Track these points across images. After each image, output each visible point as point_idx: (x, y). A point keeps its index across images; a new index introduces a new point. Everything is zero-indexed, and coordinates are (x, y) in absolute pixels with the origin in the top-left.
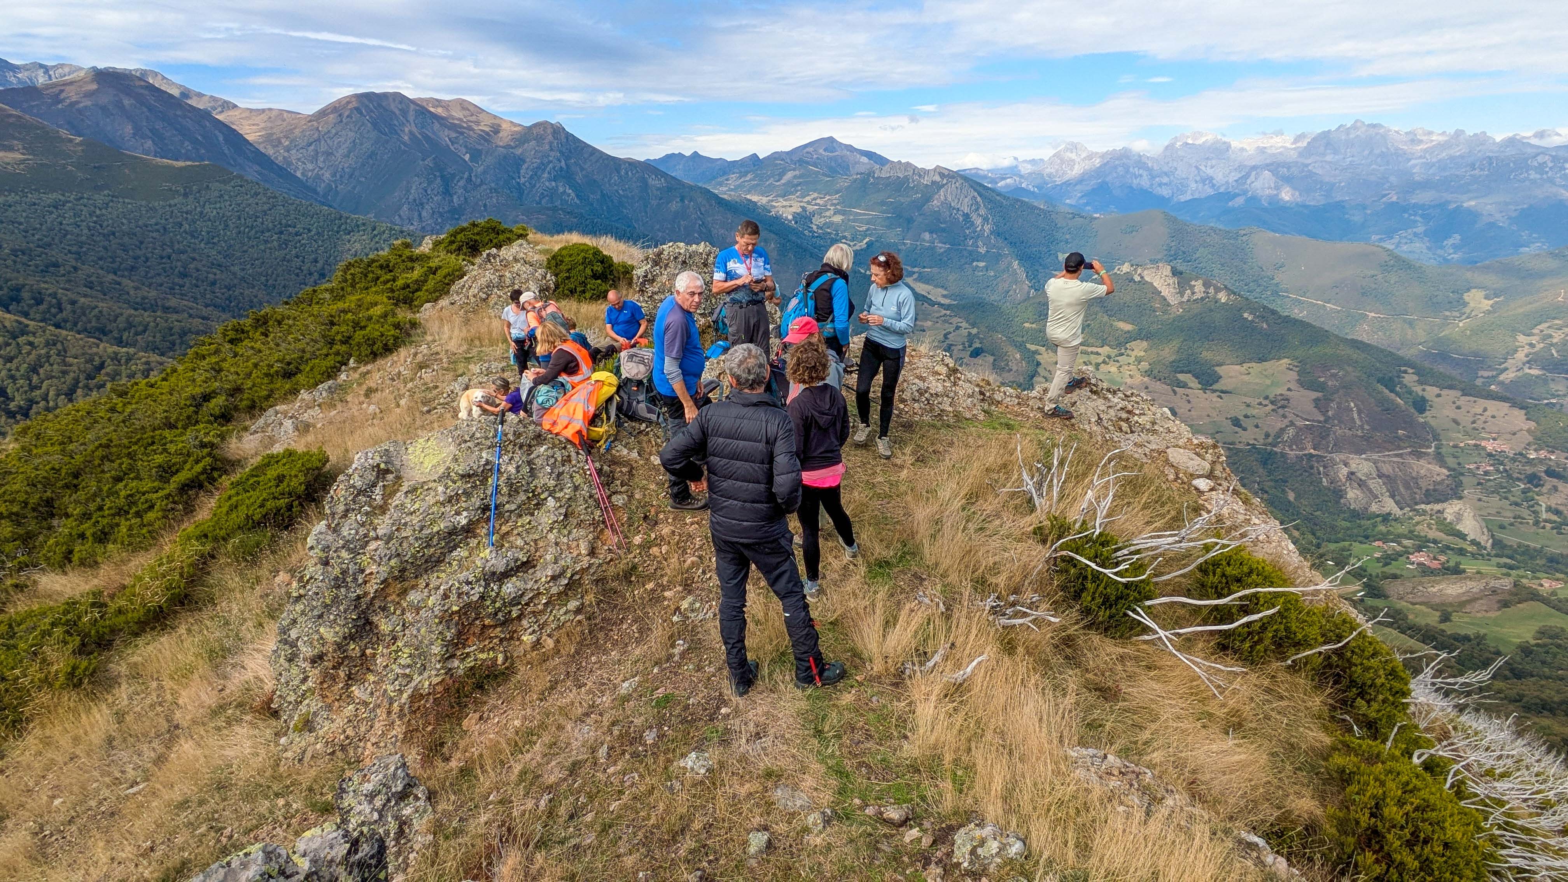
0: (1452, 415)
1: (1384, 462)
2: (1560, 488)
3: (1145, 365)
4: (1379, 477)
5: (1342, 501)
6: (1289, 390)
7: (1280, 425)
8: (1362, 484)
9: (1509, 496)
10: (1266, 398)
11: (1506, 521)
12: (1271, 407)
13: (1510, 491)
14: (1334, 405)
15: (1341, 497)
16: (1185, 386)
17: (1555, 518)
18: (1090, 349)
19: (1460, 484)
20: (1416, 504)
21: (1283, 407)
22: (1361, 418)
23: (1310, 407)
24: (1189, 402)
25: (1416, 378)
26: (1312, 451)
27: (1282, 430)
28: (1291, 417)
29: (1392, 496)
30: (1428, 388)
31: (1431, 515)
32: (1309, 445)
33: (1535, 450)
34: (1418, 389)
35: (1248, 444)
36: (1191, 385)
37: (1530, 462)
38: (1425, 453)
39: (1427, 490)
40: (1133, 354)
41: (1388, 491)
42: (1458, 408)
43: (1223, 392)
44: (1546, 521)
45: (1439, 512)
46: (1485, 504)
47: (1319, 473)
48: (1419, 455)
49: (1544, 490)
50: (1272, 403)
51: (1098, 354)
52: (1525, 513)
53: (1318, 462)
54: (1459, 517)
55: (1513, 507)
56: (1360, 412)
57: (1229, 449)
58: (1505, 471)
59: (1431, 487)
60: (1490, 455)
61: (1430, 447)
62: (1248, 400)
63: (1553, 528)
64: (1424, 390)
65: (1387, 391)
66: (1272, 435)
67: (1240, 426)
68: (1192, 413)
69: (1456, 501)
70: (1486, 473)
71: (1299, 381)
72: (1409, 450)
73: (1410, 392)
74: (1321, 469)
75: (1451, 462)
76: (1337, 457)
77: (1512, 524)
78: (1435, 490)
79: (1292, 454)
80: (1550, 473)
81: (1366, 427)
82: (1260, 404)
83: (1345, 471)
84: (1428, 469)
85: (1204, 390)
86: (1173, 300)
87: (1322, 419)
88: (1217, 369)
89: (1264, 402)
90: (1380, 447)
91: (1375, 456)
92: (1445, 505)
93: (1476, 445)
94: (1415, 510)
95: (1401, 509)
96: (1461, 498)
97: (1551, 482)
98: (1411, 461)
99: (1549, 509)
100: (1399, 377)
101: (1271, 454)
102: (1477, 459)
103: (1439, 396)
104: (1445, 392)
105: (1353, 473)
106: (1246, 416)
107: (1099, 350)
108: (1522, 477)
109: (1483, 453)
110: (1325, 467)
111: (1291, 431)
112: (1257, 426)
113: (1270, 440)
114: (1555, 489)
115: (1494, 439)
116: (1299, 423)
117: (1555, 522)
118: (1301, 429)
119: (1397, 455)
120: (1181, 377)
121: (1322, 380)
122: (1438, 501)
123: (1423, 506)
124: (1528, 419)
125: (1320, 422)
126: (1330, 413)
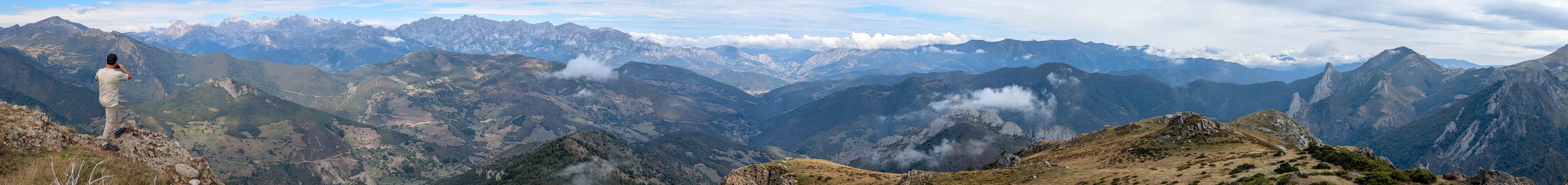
0: (353, 136)
1: (334, 161)
2: (394, 159)
3: (226, 129)
4: (333, 168)
5: (321, 182)
6: (291, 134)
7: (290, 151)
8: (327, 173)
9: (379, 166)
10: (282, 139)
11: (381, 177)
12: (285, 143)
13: (379, 164)
14: (309, 139)
15: (321, 180)
16: (245, 137)
17: (395, 171)
18: (198, 123)
19: (362, 165)
20: (349, 177)
21: (290, 142)
22: (321, 143)
23: (300, 141)
24: (249, 145)
25: (338, 122)
26: (305, 161)
27: (291, 153)
28: (294, 147)
29: (340, 176)
30: (343, 126)
31: (355, 181)
32: (303, 159)
33: (383, 146)
34: (339, 127)
35: (278, 162)
36: (248, 136)
37: (382, 151)
38: (347, 154)
39: (352, 170)
40: (220, 123)
41: (338, 173)
42: (355, 133)
43: (263, 138)
44: (393, 173)
45: (357, 178)
46: (372, 172)
47: (310, 171)
48: (345, 155)
49: (389, 161)
50: (285, 141)
51: (202, 125)
52: (386, 172)
53: (308, 166)
54: (365, 179)
55: (381, 171)
56: (320, 140)
57: (270, 166)
58: (376, 156)
59: (353, 169)
60: (369, 151)
61: (348, 151)
62: (274, 141)
63: (395, 176)
64: (341, 127)
65: (328, 130)
66: (287, 156)
67: (273, 154)
68: (251, 150)
69: (363, 173)
70: (370, 158)
71: (294, 130)
72: (342, 154)
73: (337, 129)
74: (310, 169)
75: (357, 156)
76: (316, 162)
77: (383, 178)
78: (354, 170)
79: (297, 164)
80: (389, 154)
81: (324, 147)
82: (280, 142)
83: (319, 168)
84: (350, 161)
85: (254, 138)
86: (234, 95)
87: (306, 146)
88: (258, 127)
89: (282, 141)
90: (331, 155)
91: (330, 159)
92: (359, 175)
93: (364, 147)
94: (349, 180)
95: (344, 180)
96: (364, 171)
97: (390, 157)
98: (343, 158)
99: (392, 168)
100: (331, 123)
101: (289, 165)
102: (366, 153)
103: (347, 129)
104: (349, 127)
105: (323, 168)
106: (275, 149)
107: (203, 123)
108: (381, 157)
109: (367, 150)
110: (311, 167)
111: (295, 153)
112: (280, 153)
113: (287, 159)
114: (392, 159)
115: (369, 144)
116: (298, 149)
117: (395, 173)
118: (298, 152)
119: (338, 157)
120: (244, 133)
121: (303, 128)
122: (357, 174)
123: (352, 177)
124: (378, 133)
125: (305, 147)
126: (309, 143)
